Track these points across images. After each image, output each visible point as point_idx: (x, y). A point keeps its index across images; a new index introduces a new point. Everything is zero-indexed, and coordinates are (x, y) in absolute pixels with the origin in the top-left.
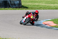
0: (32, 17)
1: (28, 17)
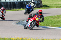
0: (37, 19)
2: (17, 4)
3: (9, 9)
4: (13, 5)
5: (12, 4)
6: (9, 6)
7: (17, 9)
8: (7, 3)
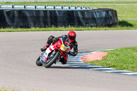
0: (63, 48)
1: (53, 49)
2: (61, 15)
3: (41, 27)
4: (51, 17)
5: (48, 15)
6: (41, 20)
7: (60, 28)
8: (38, 12)
